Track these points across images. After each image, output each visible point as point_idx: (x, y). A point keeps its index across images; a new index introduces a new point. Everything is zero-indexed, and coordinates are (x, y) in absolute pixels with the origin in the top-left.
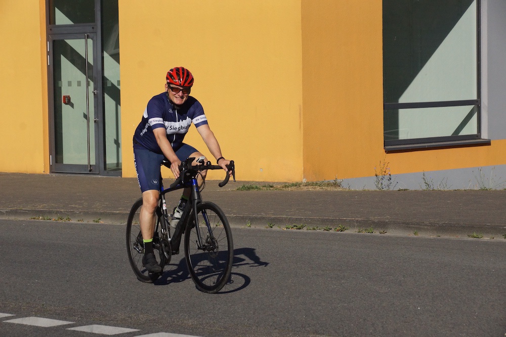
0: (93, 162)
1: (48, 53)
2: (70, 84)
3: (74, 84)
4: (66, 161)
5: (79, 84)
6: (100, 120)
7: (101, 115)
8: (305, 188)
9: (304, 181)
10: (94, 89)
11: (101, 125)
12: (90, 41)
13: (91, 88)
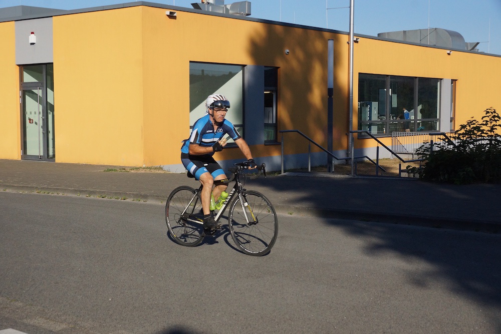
0: (42, 154)
1: (20, 97)
2: (31, 113)
3: (33, 113)
4: (29, 153)
5: (35, 113)
6: (45, 132)
7: (45, 129)
8: (143, 171)
9: (144, 166)
10: (43, 116)
11: (46, 135)
12: (41, 91)
13: (41, 115)
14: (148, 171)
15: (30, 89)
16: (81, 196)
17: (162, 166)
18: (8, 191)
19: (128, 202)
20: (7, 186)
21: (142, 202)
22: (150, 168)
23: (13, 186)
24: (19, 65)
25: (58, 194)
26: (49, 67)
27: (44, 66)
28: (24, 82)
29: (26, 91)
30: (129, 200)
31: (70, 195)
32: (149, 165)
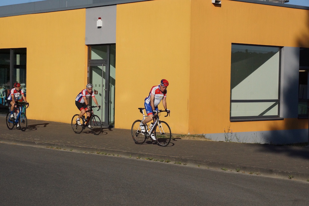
0: (104, 121)
1: (88, 72)
2: (96, 86)
3: (98, 86)
5: (100, 86)
6: (107, 102)
7: (107, 100)
8: (187, 139)
9: (189, 134)
10: (106, 88)
11: (107, 104)
12: (105, 67)
13: (104, 88)
14: (192, 139)
15: (96, 65)
16: (132, 158)
17: (204, 135)
18: (74, 151)
19: (171, 165)
20: (74, 147)
21: (182, 165)
22: (194, 136)
23: (78, 147)
24: (88, 45)
25: (114, 155)
26: (112, 46)
27: (108, 47)
28: (92, 59)
29: (93, 67)
30: (171, 163)
31: (123, 156)
32: (193, 133)
